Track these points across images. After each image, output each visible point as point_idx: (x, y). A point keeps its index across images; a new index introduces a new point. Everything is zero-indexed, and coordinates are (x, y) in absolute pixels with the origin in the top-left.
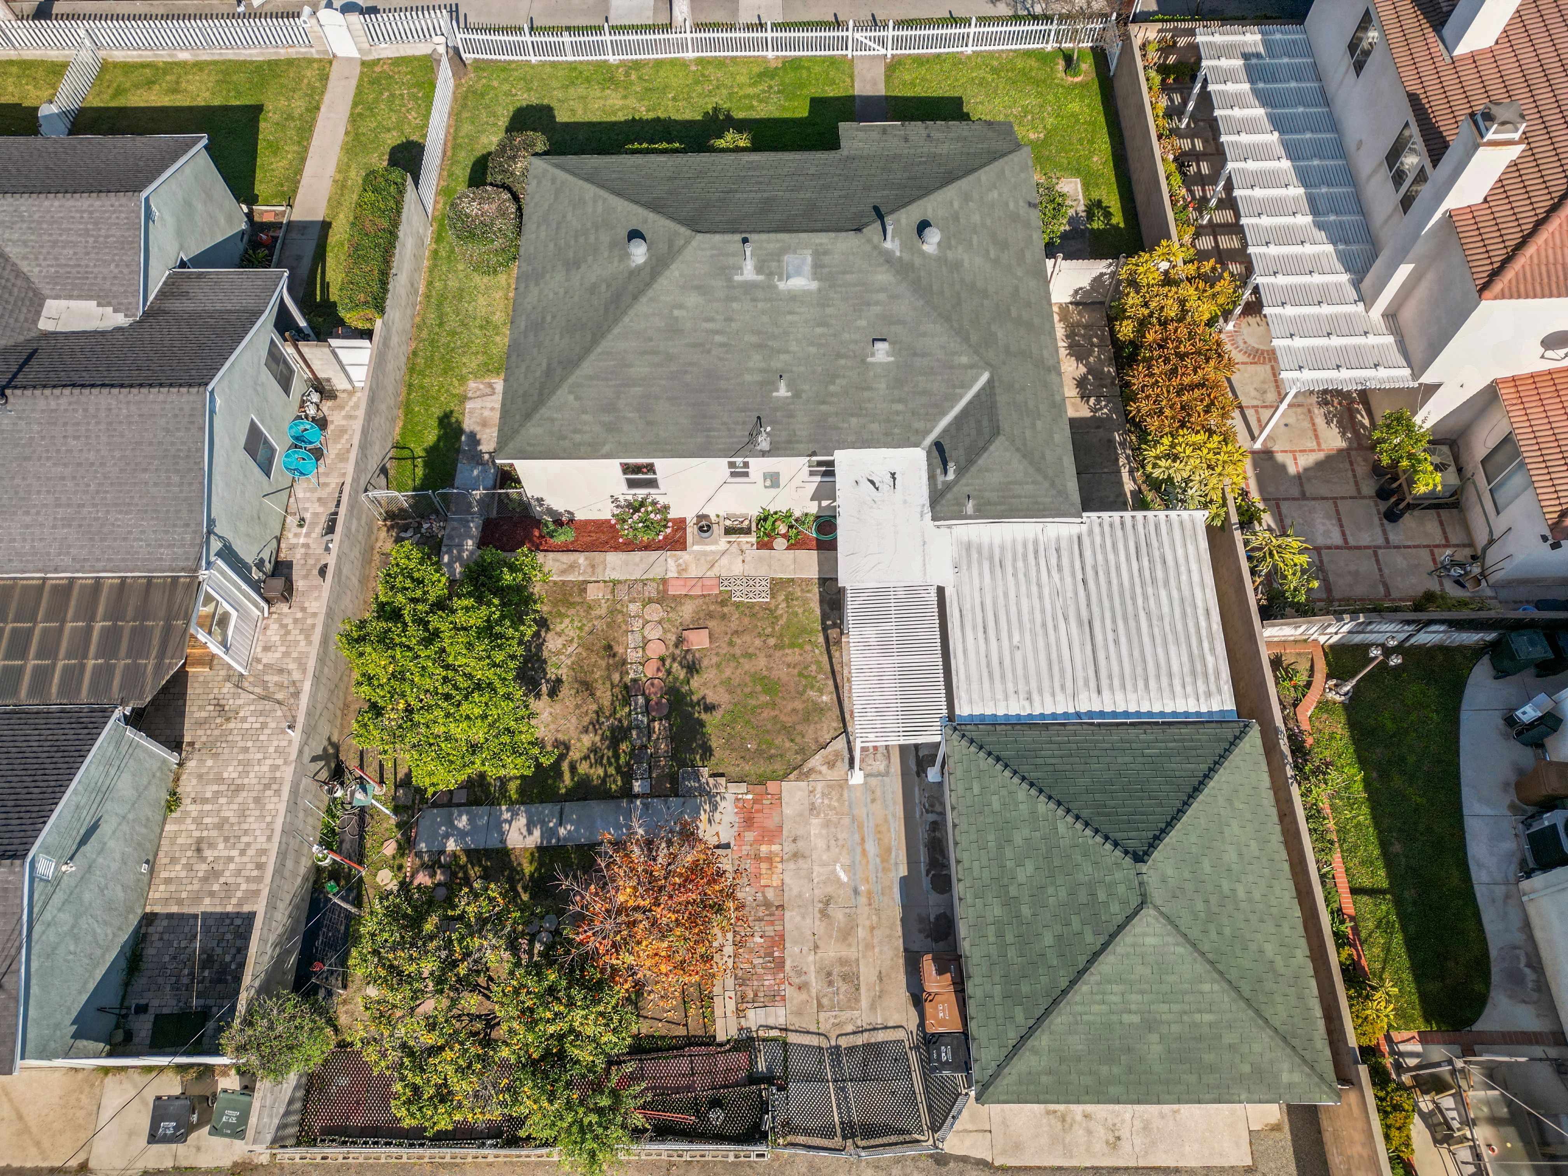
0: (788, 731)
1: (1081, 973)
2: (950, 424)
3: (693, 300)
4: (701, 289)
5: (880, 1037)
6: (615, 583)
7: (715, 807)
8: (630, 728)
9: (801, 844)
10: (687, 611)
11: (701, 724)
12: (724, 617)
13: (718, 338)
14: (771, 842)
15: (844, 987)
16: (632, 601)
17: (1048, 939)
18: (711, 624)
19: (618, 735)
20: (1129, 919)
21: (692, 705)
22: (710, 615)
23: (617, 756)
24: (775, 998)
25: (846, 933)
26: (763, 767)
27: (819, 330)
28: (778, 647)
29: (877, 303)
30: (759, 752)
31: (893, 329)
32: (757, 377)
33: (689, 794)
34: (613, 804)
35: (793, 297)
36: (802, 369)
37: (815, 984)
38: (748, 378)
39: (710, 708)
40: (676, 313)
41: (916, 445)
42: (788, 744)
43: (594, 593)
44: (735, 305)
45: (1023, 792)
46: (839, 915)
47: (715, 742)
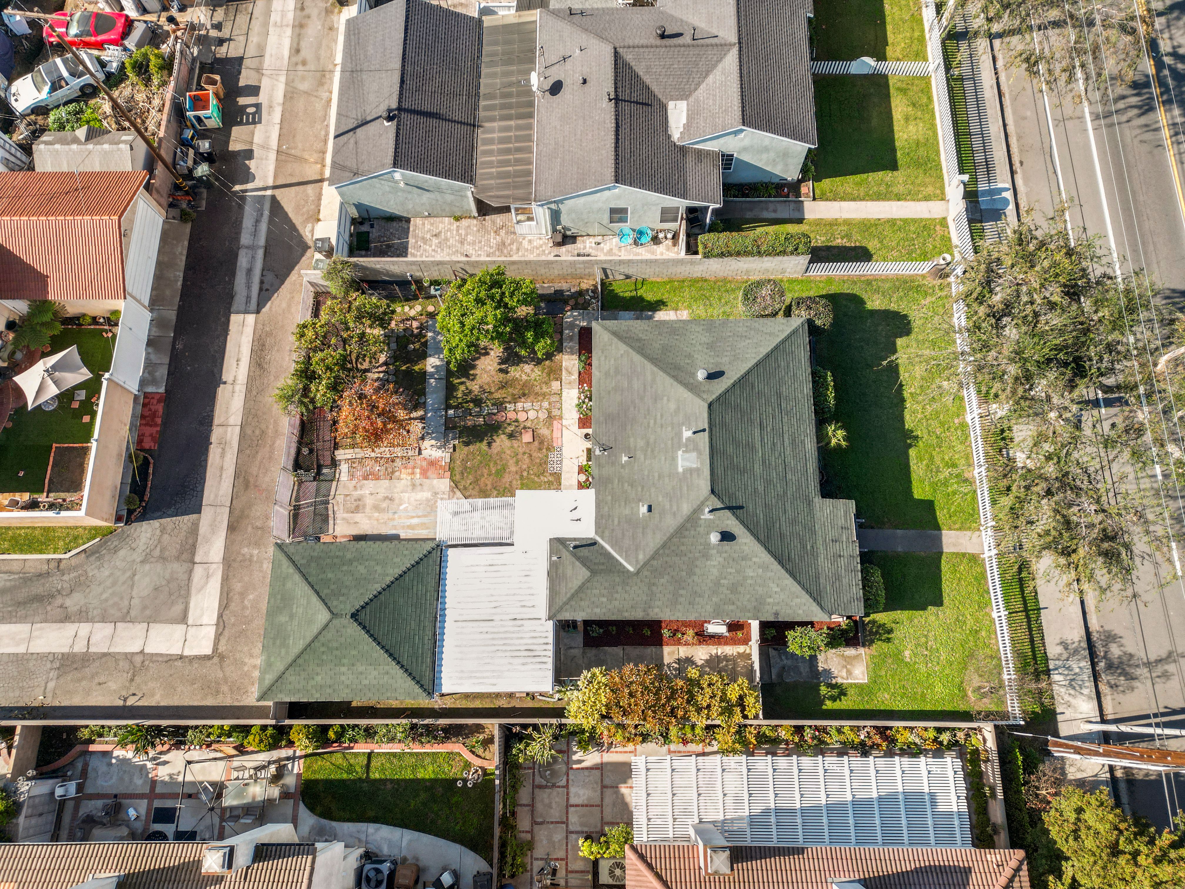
0: (476, 481)
1: (312, 587)
2: (606, 550)
3: (672, 406)
4: (677, 411)
5: (331, 522)
6: (560, 395)
7: (439, 448)
8: (480, 407)
9: (419, 488)
10: (544, 431)
11: (481, 441)
12: (540, 449)
13: (652, 422)
14: (421, 473)
15: (353, 506)
16: (550, 404)
17: (330, 575)
18: (536, 443)
19: (478, 402)
20: (329, 608)
21: (492, 436)
22: (541, 443)
23: (467, 402)
24: (352, 476)
25: (376, 508)
26: (458, 470)
27: (656, 475)
28: (522, 477)
29: (671, 505)
30: (465, 468)
31: (657, 516)
32: (632, 445)
33: (446, 435)
34: (443, 401)
35: (674, 459)
36: (636, 468)
37: (357, 493)
38: (632, 440)
39: (489, 444)
40: (665, 398)
41: (596, 533)
42: (469, 482)
43: (555, 385)
44: (669, 429)
45: (398, 571)
46: (384, 505)
47: (471, 447)
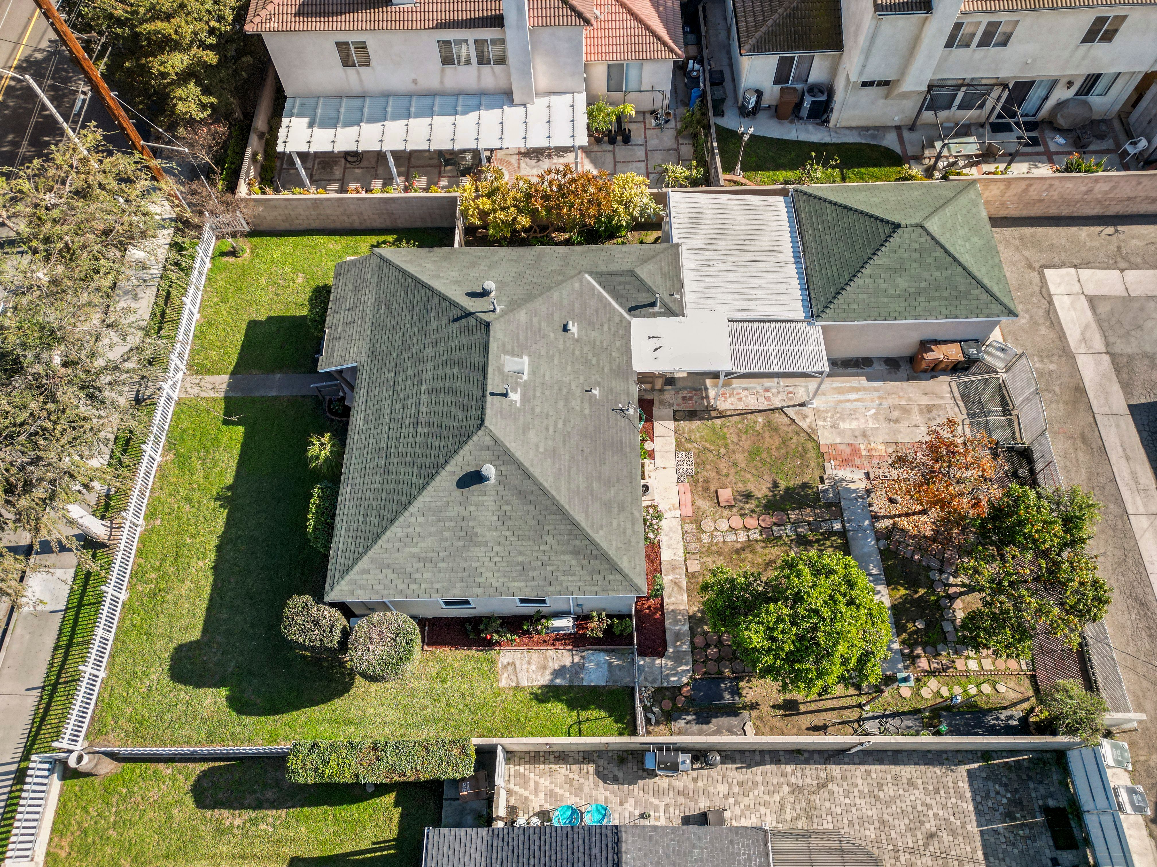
0: (785, 442)
1: (955, 259)
2: (617, 302)
3: (532, 435)
4: (526, 430)
5: (957, 394)
6: (686, 552)
7: (842, 480)
8: (797, 535)
9: (857, 434)
10: (704, 504)
11: (787, 489)
12: (706, 481)
13: (560, 425)
14: (859, 450)
15: (935, 412)
16: (700, 540)
17: (937, 274)
18: (713, 489)
19: (801, 543)
20: (929, 234)
21: (775, 496)
22: (706, 489)
23: (817, 541)
25: (906, 411)
26: (811, 455)
27: (556, 362)
28: (726, 447)
29: (540, 324)
30: (802, 457)
31: (556, 317)
32: (587, 406)
33: (838, 495)
34: (851, 543)
35: (534, 373)
36: (582, 378)
38: (587, 412)
39: (775, 485)
40: (541, 450)
41: (629, 323)
42: (794, 440)
43: (695, 567)
44: (538, 410)
45: (859, 281)
46: (896, 414)
47: (799, 481)
